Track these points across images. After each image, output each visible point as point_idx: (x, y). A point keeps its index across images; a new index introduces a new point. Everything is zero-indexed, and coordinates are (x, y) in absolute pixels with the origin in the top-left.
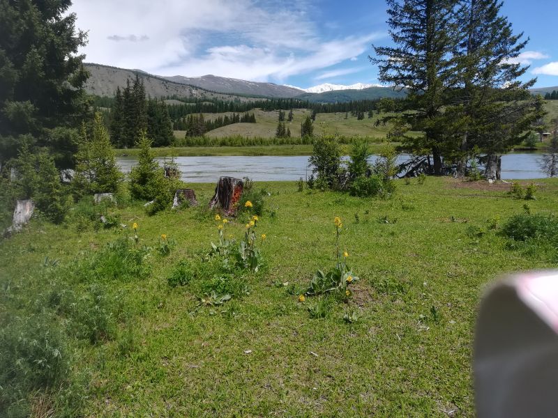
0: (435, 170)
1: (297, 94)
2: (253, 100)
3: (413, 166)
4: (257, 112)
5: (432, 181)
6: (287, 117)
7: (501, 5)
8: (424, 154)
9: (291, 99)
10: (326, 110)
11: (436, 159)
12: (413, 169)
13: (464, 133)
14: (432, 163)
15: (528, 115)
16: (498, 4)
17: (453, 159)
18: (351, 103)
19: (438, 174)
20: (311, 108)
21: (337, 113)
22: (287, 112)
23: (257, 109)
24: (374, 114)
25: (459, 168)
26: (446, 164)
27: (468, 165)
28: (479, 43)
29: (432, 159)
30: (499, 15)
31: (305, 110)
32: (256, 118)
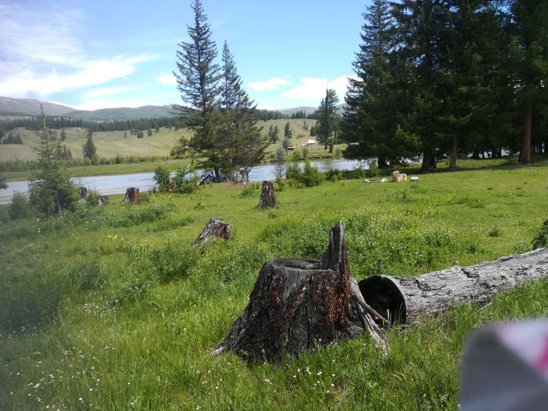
0: (217, 180)
1: (65, 112)
2: (12, 119)
3: (203, 178)
4: (21, 131)
5: (216, 185)
6: (59, 137)
7: (242, 83)
8: (210, 170)
9: (62, 118)
10: (102, 128)
11: (217, 173)
12: (204, 180)
13: (229, 158)
14: (215, 176)
15: (262, 146)
16: (240, 82)
17: (226, 173)
18: (128, 122)
19: (219, 181)
20: (85, 127)
21: (115, 132)
22: (59, 131)
23: (21, 129)
24: (153, 133)
25: (229, 177)
26: (223, 176)
27: (235, 175)
28: (233, 103)
29: (214, 174)
30: (241, 88)
31: (79, 129)
32: (22, 139)
